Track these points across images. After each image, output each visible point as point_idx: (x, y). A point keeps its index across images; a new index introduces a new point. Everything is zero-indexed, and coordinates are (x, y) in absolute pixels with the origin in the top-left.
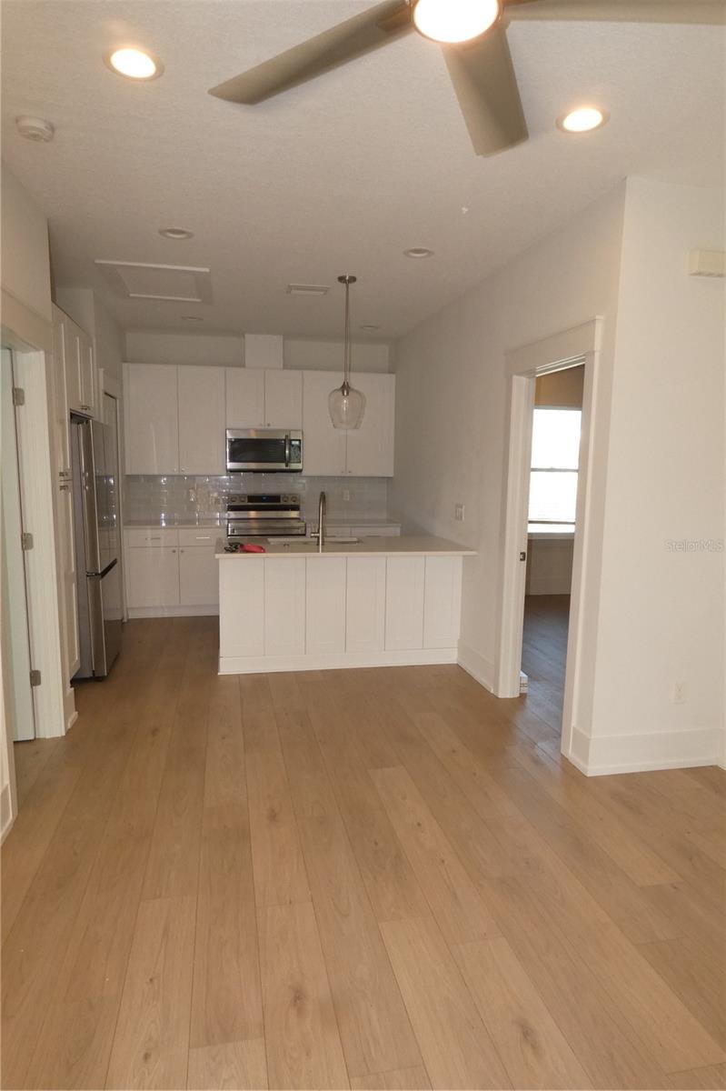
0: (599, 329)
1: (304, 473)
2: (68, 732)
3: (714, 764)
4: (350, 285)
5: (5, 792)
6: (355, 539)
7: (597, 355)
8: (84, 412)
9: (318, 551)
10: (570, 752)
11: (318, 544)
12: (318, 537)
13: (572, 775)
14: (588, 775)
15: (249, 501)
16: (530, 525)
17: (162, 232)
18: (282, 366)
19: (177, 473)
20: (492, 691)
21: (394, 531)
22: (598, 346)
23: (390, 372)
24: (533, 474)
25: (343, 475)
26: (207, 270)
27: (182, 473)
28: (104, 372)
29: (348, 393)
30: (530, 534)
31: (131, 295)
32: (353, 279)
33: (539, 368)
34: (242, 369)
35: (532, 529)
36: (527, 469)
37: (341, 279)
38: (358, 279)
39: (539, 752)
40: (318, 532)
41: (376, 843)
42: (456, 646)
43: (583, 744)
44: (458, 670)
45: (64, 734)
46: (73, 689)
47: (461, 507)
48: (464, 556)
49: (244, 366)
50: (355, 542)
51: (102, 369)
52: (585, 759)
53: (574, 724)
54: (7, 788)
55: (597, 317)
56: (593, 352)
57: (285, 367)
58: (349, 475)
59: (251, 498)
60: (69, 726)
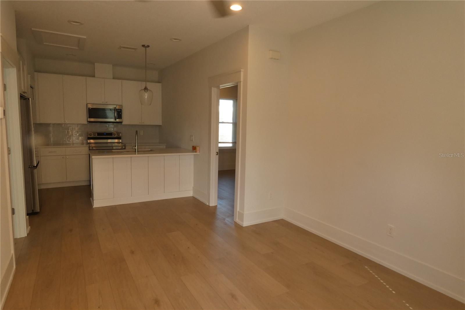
0: (242, 74)
1: (123, 123)
2: (28, 234)
3: (282, 218)
4: (147, 48)
5: (12, 255)
6: (150, 150)
7: (242, 83)
8: (24, 94)
9: (136, 154)
10: (237, 220)
11: (136, 152)
12: (136, 149)
13: (238, 227)
14: (244, 226)
15: (98, 135)
16: (219, 144)
17: (69, 21)
18: (112, 78)
19: (63, 123)
20: (207, 204)
21: (163, 146)
22: (242, 79)
23: (159, 82)
24: (220, 124)
25: (141, 124)
26: (85, 37)
27: (65, 123)
28: (30, 76)
29: (147, 91)
30: (219, 147)
31: (44, 43)
32: (148, 46)
33: (221, 86)
34: (93, 78)
35: (220, 145)
36: (218, 122)
37: (143, 46)
38: (150, 46)
39: (226, 221)
40: (136, 147)
41: (174, 255)
42: (192, 189)
43: (241, 216)
44: (194, 199)
45: (26, 236)
46: (28, 216)
47: (193, 136)
48: (194, 155)
49: (94, 76)
50: (150, 151)
51: (30, 75)
52: (242, 221)
53: (238, 210)
54: (13, 255)
55: (241, 70)
56: (241, 82)
57: (114, 78)
58: (143, 124)
59: (99, 134)
60: (28, 232)
